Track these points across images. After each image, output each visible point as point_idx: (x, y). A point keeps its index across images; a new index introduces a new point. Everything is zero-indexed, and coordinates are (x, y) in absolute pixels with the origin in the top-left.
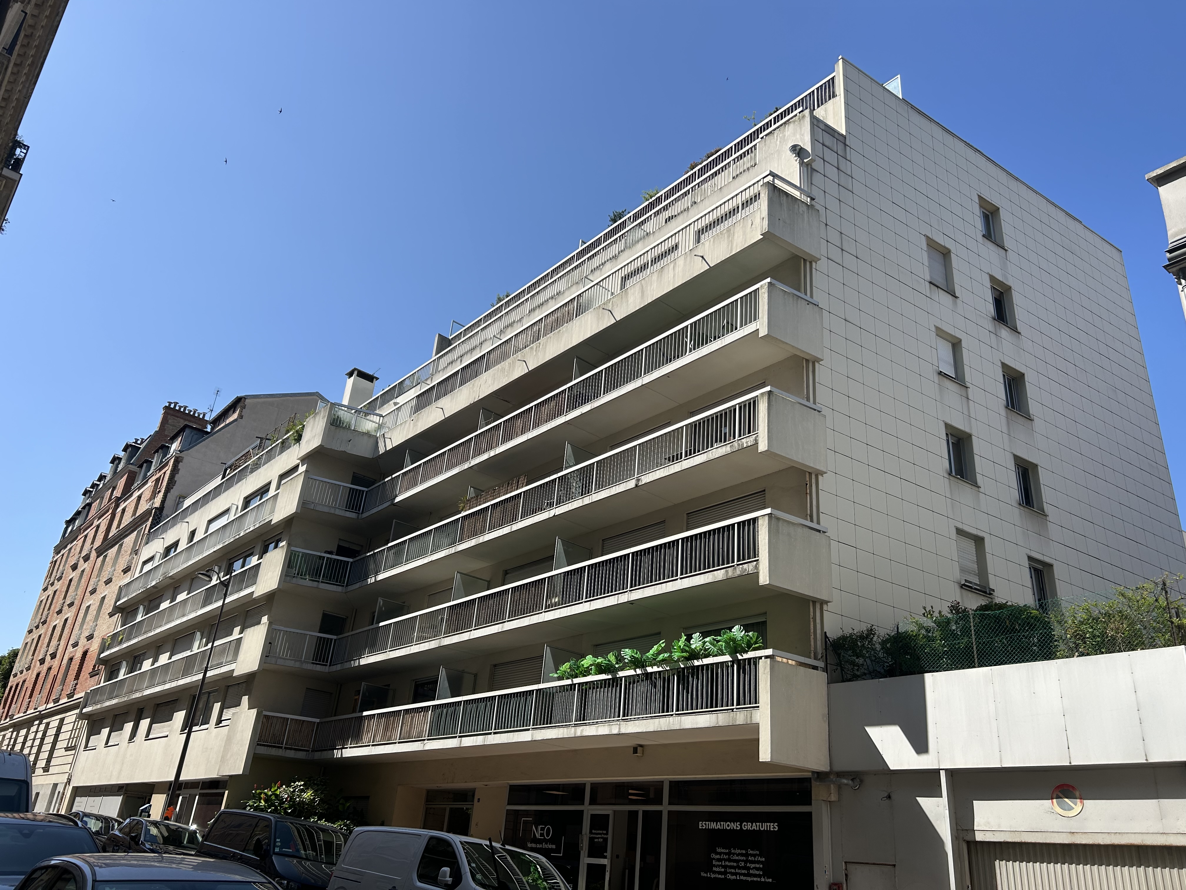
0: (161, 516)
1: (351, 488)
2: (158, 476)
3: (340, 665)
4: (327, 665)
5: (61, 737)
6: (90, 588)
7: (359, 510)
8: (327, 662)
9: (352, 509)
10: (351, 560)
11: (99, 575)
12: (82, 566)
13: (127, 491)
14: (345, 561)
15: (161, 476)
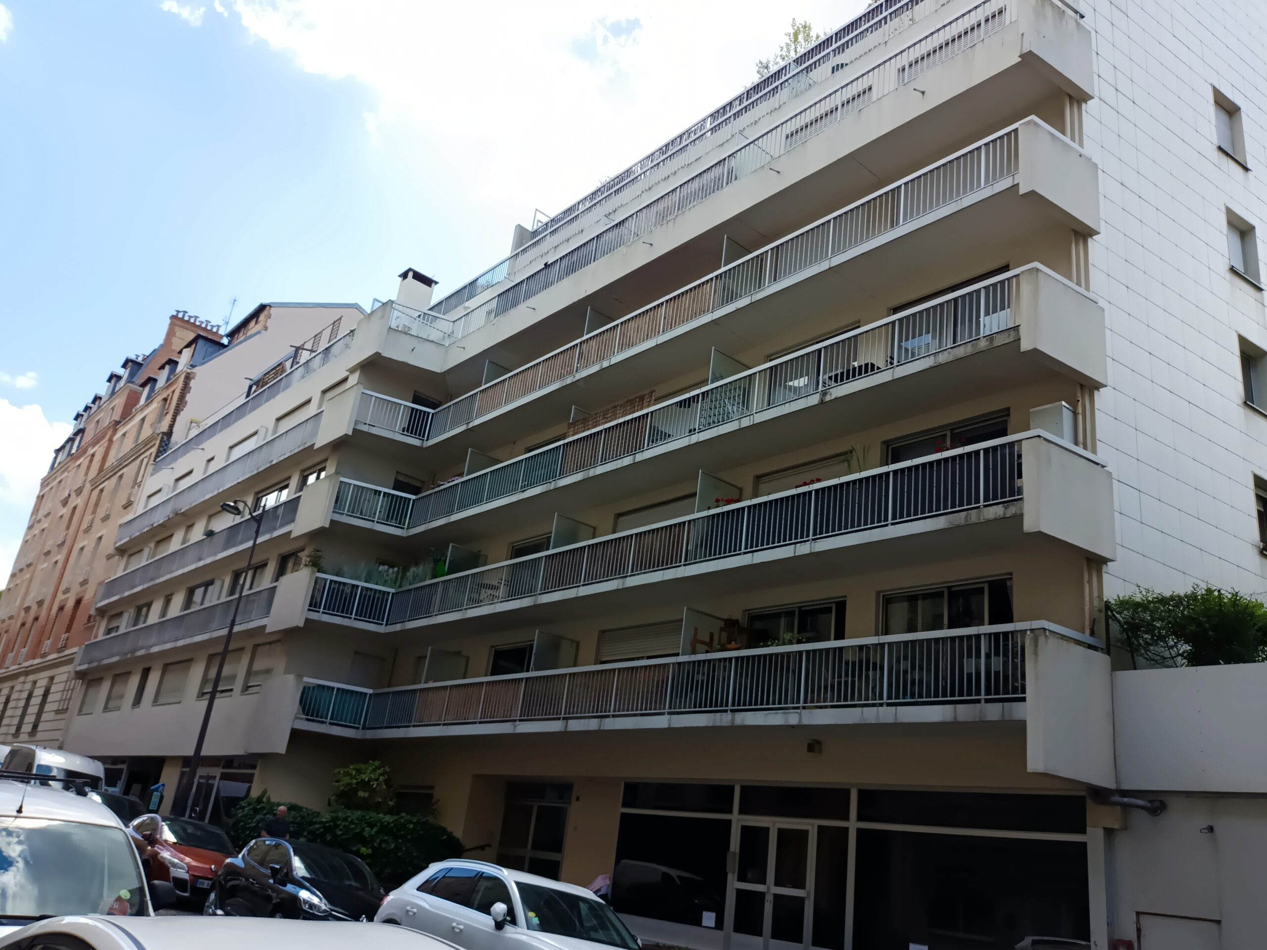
0: (169, 443)
1: (413, 409)
2: (165, 395)
3: (400, 624)
4: (382, 624)
5: (50, 698)
6: (84, 526)
7: (423, 436)
8: (383, 620)
9: (415, 434)
10: (413, 497)
11: (94, 512)
12: (75, 501)
13: (127, 413)
14: (406, 498)
15: (168, 395)
